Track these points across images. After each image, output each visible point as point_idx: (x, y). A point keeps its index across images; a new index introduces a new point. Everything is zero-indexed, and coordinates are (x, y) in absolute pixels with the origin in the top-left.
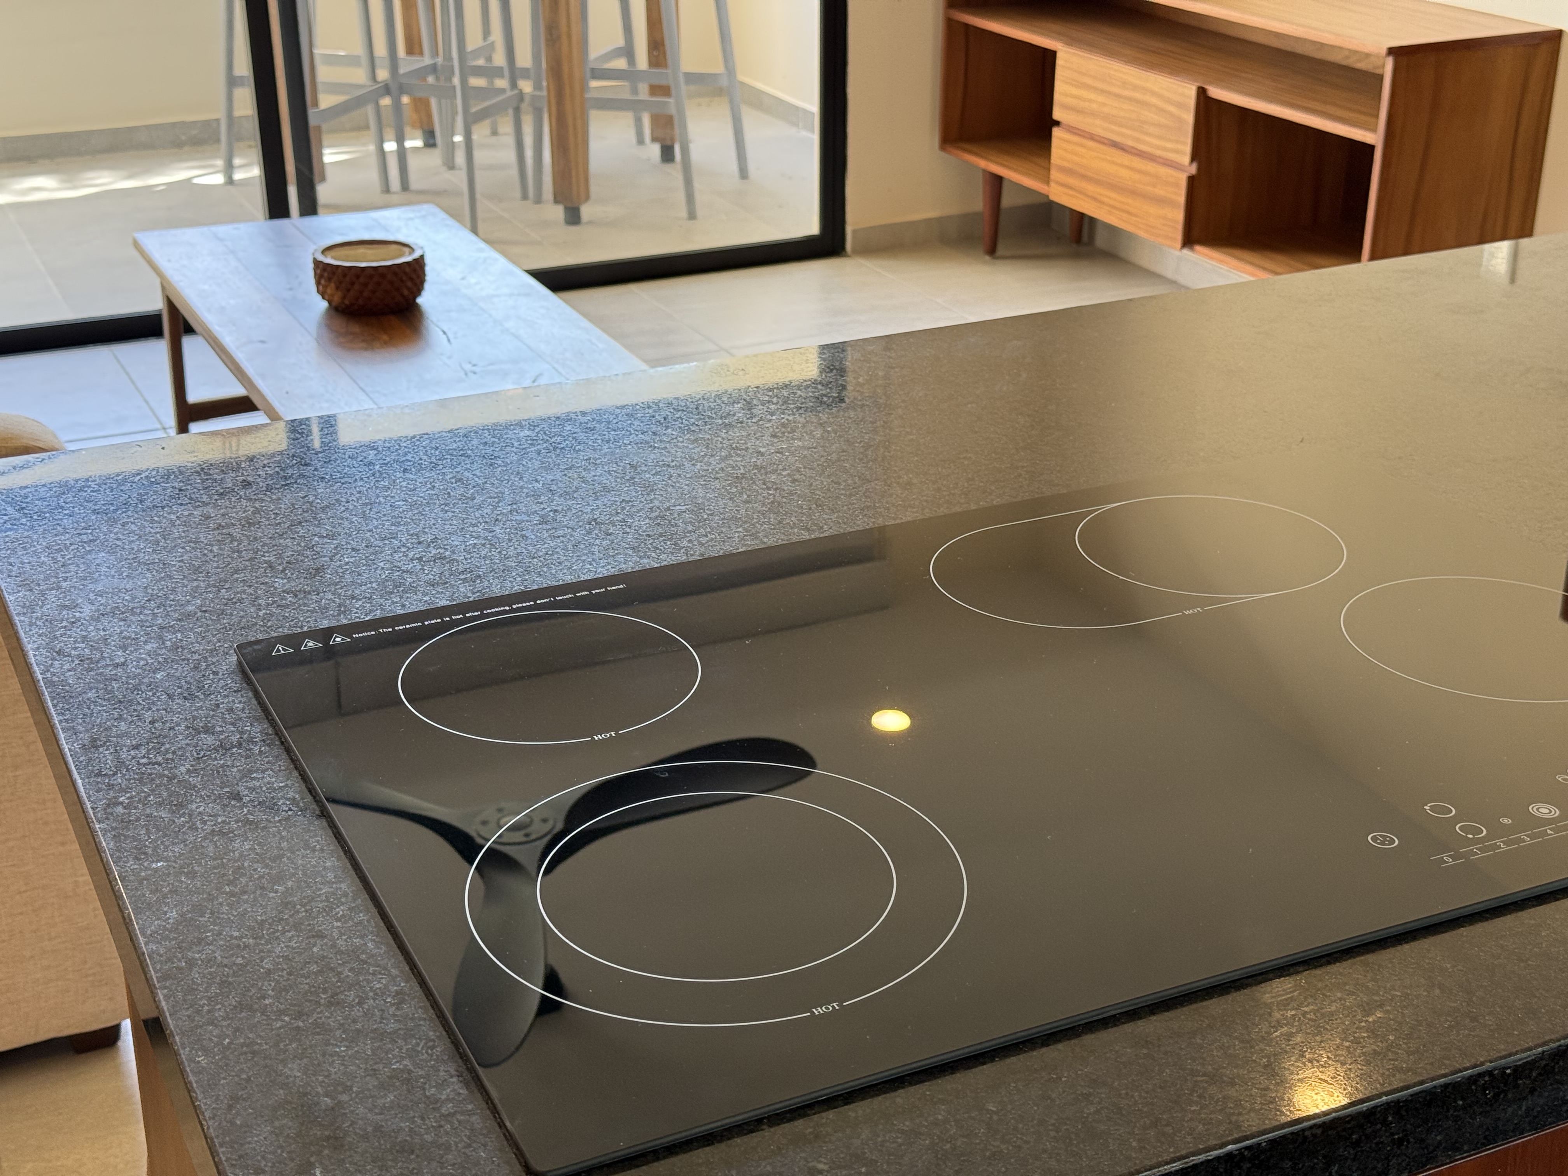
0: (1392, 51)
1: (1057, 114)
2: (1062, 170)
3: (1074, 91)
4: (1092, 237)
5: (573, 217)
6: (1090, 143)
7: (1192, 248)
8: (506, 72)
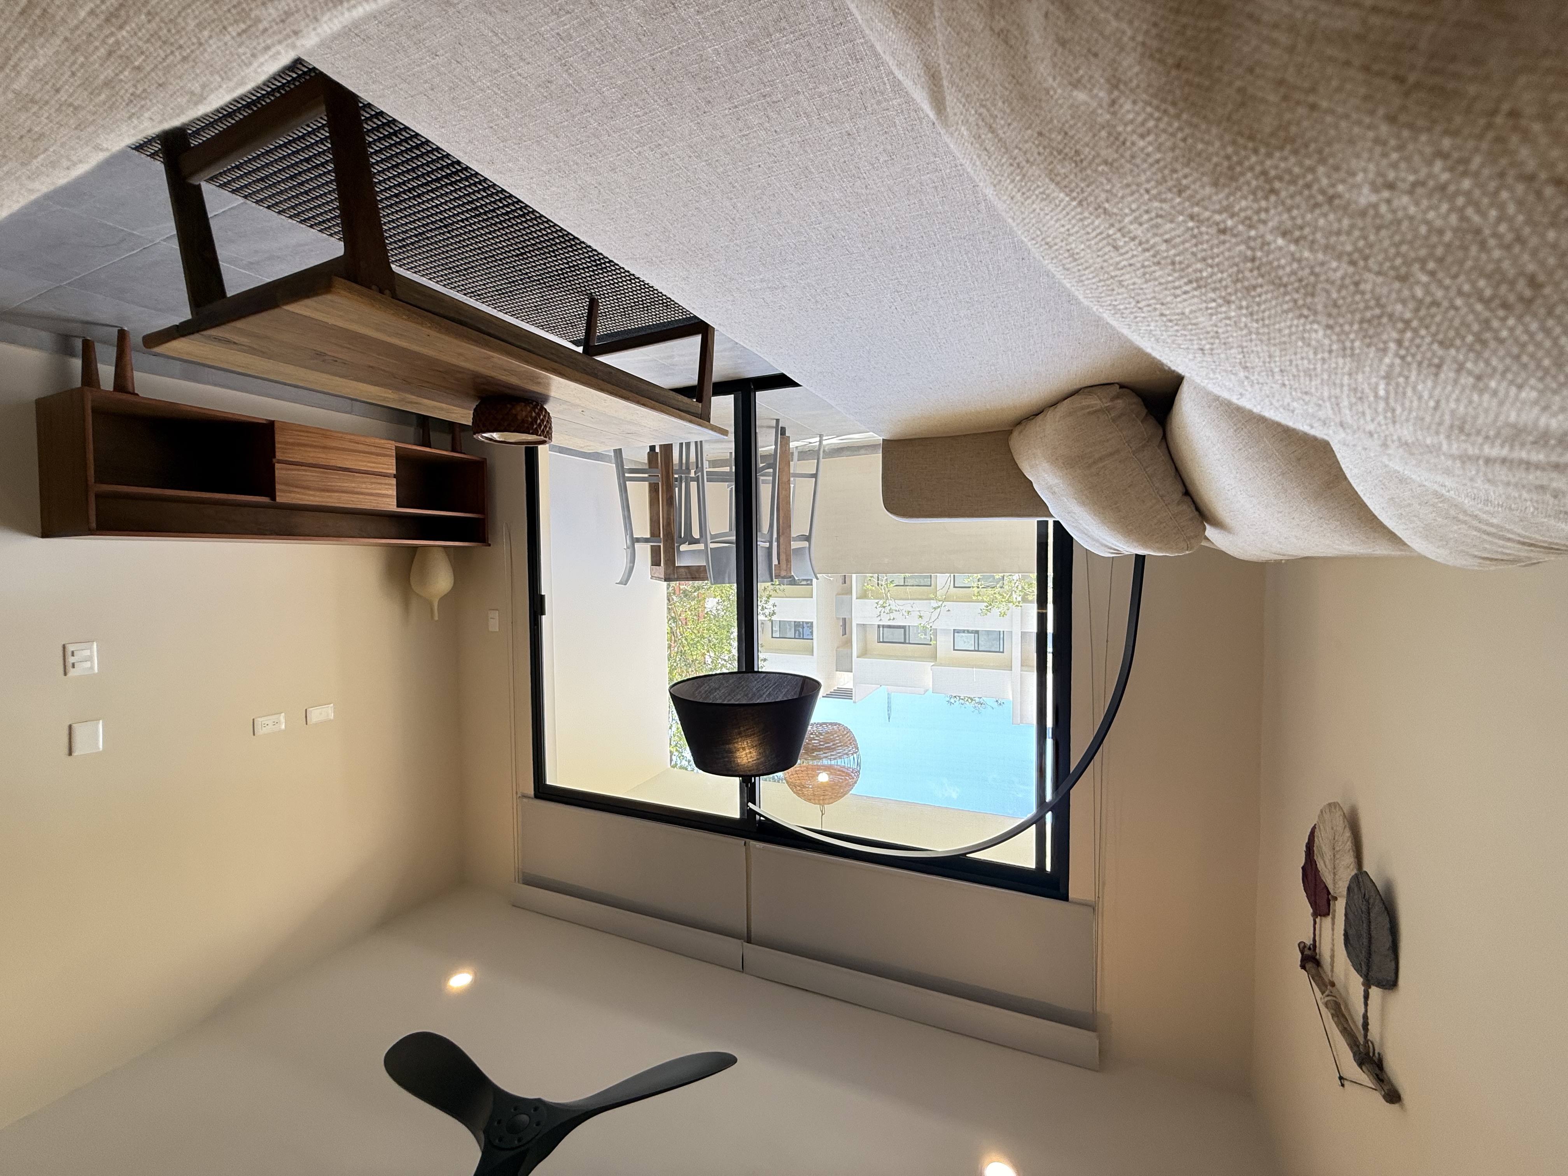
3: (382, 491)
6: (363, 469)
7: (269, 420)
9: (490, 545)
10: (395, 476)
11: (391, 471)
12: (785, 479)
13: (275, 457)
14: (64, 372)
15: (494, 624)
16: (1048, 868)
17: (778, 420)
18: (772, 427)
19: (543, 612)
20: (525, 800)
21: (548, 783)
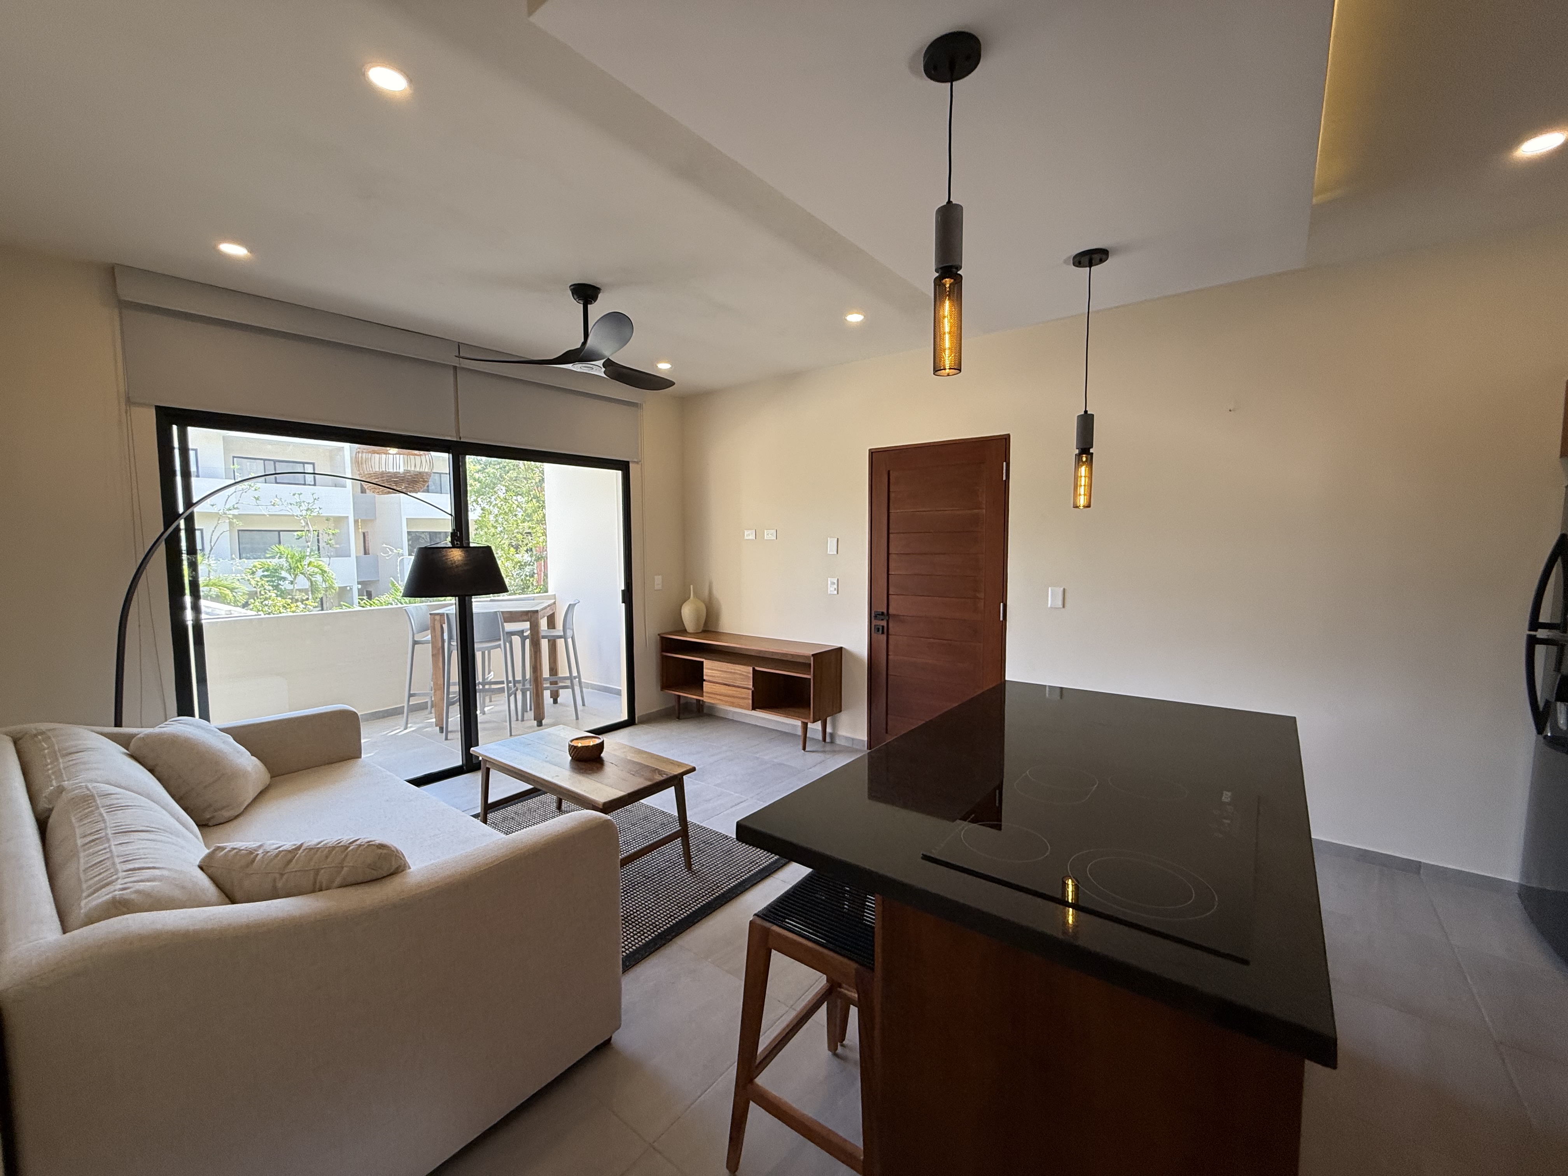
0: (813, 655)
1: (705, 678)
2: (707, 693)
3: (710, 671)
4: (703, 711)
5: (540, 724)
6: (717, 685)
7: (755, 710)
8: (512, 682)
9: (659, 635)
10: (704, 680)
11: (707, 683)
12: (438, 693)
13: (753, 692)
14: (834, 726)
15: (658, 579)
16: (175, 427)
17: (446, 739)
18: (451, 732)
19: (623, 591)
20: (636, 460)
21: (620, 472)
